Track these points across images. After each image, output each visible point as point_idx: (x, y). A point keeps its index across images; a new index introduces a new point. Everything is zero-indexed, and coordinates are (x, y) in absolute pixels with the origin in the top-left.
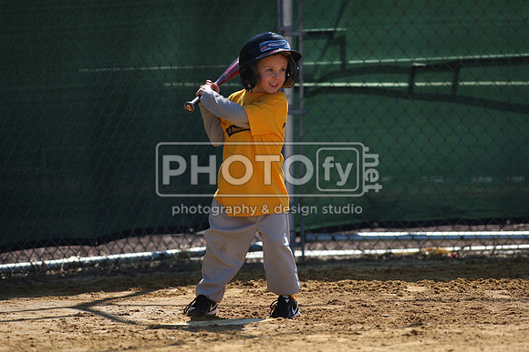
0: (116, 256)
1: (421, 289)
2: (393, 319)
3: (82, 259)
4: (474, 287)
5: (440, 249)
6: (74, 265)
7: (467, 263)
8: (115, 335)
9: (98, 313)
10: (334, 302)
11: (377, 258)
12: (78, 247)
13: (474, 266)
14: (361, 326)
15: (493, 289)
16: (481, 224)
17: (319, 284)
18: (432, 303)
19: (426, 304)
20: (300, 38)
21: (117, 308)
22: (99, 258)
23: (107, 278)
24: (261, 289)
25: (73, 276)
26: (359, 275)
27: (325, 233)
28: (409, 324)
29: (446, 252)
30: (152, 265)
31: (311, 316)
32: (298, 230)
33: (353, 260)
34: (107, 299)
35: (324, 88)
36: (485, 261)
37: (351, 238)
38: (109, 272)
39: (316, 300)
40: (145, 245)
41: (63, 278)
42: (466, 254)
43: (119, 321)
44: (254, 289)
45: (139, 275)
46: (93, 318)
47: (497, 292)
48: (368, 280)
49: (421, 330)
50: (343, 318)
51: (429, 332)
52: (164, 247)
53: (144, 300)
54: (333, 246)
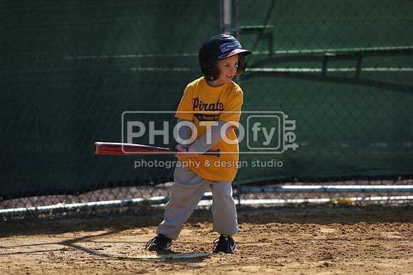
0: (93, 203)
1: (331, 231)
2: (310, 254)
3: (67, 206)
4: (373, 229)
5: (347, 199)
6: (60, 210)
7: (367, 210)
8: (93, 265)
9: (79, 248)
10: (263, 241)
11: (296, 206)
12: (64, 196)
13: (373, 213)
14: (284, 259)
15: (387, 231)
16: (378, 180)
17: (252, 226)
18: (340, 242)
19: (336, 242)
20: (237, 33)
21: (94, 244)
22: (80, 205)
23: (86, 220)
24: (206, 230)
25: (59, 219)
26: (283, 219)
27: (256, 186)
28: (322, 258)
29: (351, 202)
30: (121, 211)
31: (246, 251)
32: (235, 183)
33: (278, 208)
34: (86, 237)
35: (256, 72)
36: (381, 209)
37: (277, 190)
38: (88, 216)
39: (250, 239)
40: (115, 195)
41: (51, 220)
42: (366, 204)
43: (96, 254)
44: (201, 230)
45: (111, 218)
46: (75, 252)
47: (391, 233)
48: (290, 223)
49: (331, 263)
50: (270, 253)
51: (337, 265)
52: (131, 197)
53: (115, 238)
54: (262, 197)
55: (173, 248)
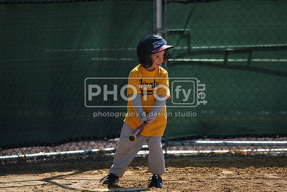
0: (65, 152)
1: (230, 172)
2: (215, 189)
3: (46, 154)
4: (259, 172)
5: (241, 150)
6: (42, 157)
7: (255, 158)
9: (55, 183)
10: (183, 179)
11: (206, 155)
12: (44, 147)
13: (259, 160)
15: (269, 173)
16: (262, 137)
17: (174, 169)
18: (236, 180)
19: (233, 180)
20: (166, 34)
21: (65, 181)
22: (55, 153)
23: (60, 164)
24: (143, 171)
25: (41, 163)
26: (197, 164)
27: (178, 141)
28: (223, 191)
29: (244, 152)
30: (84, 158)
31: (170, 187)
32: (163, 139)
33: (193, 156)
34: (60, 176)
35: (178, 62)
36: (264, 157)
37: (192, 144)
38: (61, 161)
39: (173, 178)
40: (80, 146)
41: (35, 164)
42: (254, 154)
43: (66, 188)
44: (139, 171)
45: (77, 163)
46: (52, 186)
47: (271, 174)
48: (201, 167)
50: (187, 188)
52: (91, 148)
53: (79, 177)
54: (182, 149)
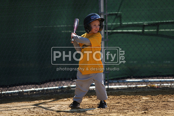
0: (47, 88)
1: (147, 98)
2: (138, 108)
3: (36, 89)
4: (164, 97)
5: (153, 85)
6: (33, 91)
7: (162, 90)
8: (47, 114)
9: (41, 107)
10: (118, 103)
11: (132, 88)
12: (34, 85)
13: (164, 91)
14: (127, 111)
15: (171, 98)
16: (166, 77)
17: (113, 97)
18: (151, 103)
19: (149, 103)
20: (107, 16)
21: (47, 105)
22: (41, 89)
23: (44, 95)
24: (95, 99)
25: (32, 95)
26: (127, 94)
27: (115, 80)
28: (143, 110)
29: (155, 86)
30: (58, 91)
31: (111, 108)
32: (106, 79)
33: (124, 89)
34: (44, 102)
35: (115, 32)
36: (168, 89)
37: (124, 81)
38: (44, 94)
39: (113, 102)
40: (56, 84)
41: (29, 95)
42: (162, 87)
43: (48, 110)
44: (92, 99)
45: (54, 94)
46: (39, 109)
47: (172, 99)
48: (130, 96)
49: (147, 112)
50: (121, 108)
51: (150, 113)
52: (63, 85)
53: (56, 102)
54: (118, 84)
55: (80, 107)
